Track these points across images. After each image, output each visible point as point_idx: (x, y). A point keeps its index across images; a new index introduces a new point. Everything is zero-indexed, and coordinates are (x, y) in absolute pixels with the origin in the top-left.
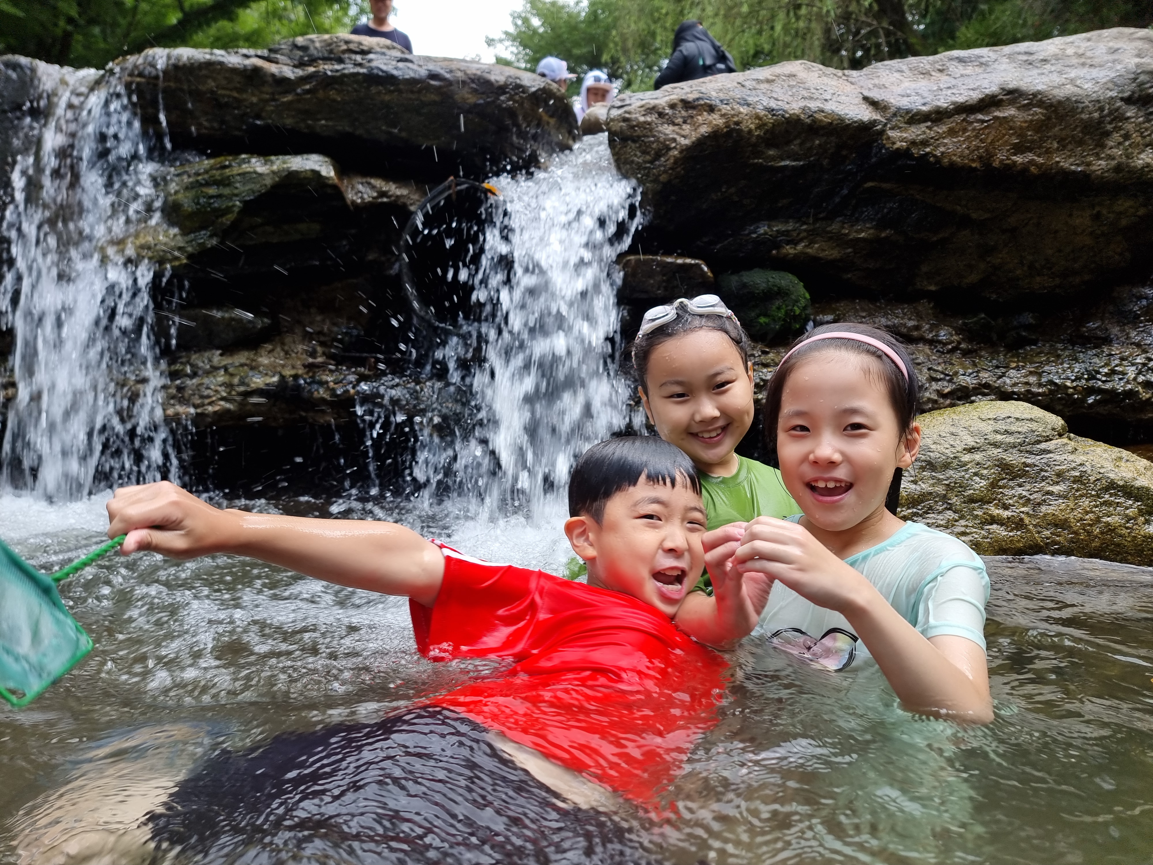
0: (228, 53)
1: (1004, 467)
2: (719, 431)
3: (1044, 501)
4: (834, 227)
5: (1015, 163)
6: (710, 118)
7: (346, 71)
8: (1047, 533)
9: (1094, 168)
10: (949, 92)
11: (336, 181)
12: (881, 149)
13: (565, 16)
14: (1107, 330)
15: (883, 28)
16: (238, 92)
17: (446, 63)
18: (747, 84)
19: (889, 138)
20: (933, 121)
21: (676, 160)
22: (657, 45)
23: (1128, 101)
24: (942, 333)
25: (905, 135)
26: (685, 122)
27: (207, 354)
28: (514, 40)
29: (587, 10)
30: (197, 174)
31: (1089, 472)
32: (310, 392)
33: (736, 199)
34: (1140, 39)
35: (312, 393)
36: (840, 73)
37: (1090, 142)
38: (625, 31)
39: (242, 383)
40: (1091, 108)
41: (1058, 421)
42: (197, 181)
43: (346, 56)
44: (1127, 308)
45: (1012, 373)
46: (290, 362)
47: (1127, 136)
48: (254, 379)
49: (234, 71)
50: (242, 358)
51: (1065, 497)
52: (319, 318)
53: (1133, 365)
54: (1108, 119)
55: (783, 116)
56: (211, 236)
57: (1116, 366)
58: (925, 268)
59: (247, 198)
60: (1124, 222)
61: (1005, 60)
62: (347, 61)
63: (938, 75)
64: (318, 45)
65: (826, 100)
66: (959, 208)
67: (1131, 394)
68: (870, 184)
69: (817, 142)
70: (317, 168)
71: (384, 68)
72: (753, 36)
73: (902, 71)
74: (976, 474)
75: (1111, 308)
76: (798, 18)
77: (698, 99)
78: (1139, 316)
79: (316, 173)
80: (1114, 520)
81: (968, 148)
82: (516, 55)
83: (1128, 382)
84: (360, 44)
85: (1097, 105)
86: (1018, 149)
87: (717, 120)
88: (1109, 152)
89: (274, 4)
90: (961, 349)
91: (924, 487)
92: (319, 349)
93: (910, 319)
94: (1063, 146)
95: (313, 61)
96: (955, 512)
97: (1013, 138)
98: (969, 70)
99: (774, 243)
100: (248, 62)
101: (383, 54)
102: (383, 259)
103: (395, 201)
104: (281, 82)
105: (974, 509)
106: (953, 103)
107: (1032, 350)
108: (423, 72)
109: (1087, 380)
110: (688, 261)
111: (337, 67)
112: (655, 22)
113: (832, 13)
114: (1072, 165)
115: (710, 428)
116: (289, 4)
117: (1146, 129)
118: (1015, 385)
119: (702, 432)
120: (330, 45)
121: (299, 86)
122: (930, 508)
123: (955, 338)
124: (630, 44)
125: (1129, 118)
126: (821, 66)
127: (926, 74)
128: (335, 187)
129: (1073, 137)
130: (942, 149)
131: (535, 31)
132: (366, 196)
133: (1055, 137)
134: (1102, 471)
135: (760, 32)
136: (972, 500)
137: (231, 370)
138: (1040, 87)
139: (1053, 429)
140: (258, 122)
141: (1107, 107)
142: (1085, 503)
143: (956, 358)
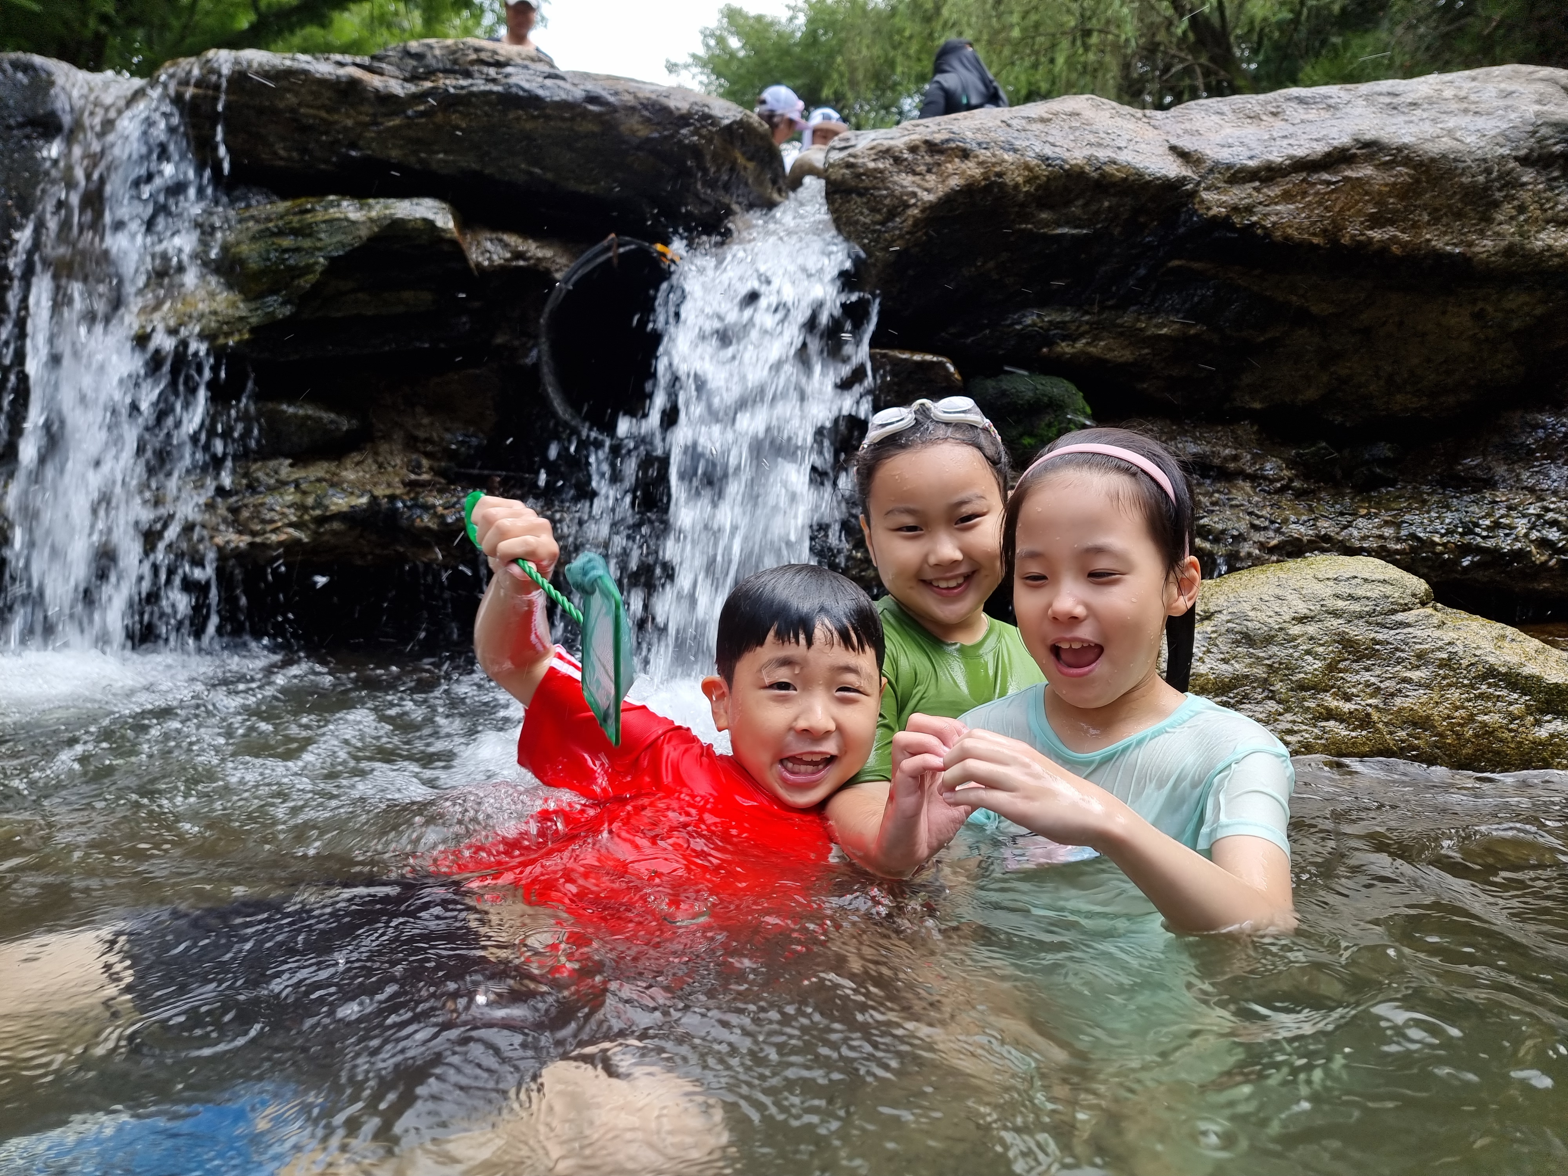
0: (317, 59)
1: (1347, 643)
2: (960, 581)
3: (1400, 691)
4: (1127, 319)
5: (1370, 239)
6: (963, 166)
7: (475, 89)
8: (1402, 734)
9: (1477, 249)
10: (1285, 142)
11: (456, 234)
12: (1191, 216)
13: (774, 36)
14: (1490, 469)
15: (1201, 65)
16: (328, 112)
17: (610, 82)
18: (1014, 122)
19: (1202, 201)
20: (1262, 181)
21: (917, 222)
22: (896, 78)
23: (1525, 161)
24: (1268, 466)
25: (1224, 198)
26: (929, 171)
27: (272, 464)
28: (704, 65)
29: (804, 29)
30: (268, 219)
31: (1461, 653)
32: (410, 519)
33: (995, 277)
34: (1542, 80)
35: (413, 521)
36: (1139, 113)
37: (1472, 214)
38: (854, 57)
39: (318, 504)
40: (1475, 169)
41: (1420, 585)
42: (268, 229)
43: (476, 68)
44: (1517, 441)
45: (1361, 522)
46: (384, 478)
47: (1522, 209)
48: (335, 500)
49: (323, 83)
50: (319, 470)
51: (1428, 687)
52: (426, 421)
53: (1524, 516)
54: (1497, 184)
55: (1061, 167)
56: (284, 304)
57: (1502, 517)
58: (1247, 379)
59: (335, 254)
60: (1516, 324)
61: (1361, 102)
62: (477, 75)
63: (1271, 119)
64: (437, 52)
65: (1119, 148)
66: (1295, 298)
67: (1520, 555)
68: (1176, 263)
69: (1106, 204)
70: (430, 216)
71: (526, 86)
72: (1026, 70)
73: (1222, 114)
74: (1308, 652)
75: (1496, 439)
76: (1087, 48)
77: (948, 141)
78: (1534, 451)
79: (429, 224)
80: (1493, 719)
81: (1308, 217)
82: (707, 86)
83: (1517, 539)
84: (495, 52)
85: (1483, 166)
86: (1376, 221)
87: (972, 169)
88: (1497, 229)
89: (381, 6)
90: (1293, 489)
91: (1239, 668)
92: (425, 462)
93: (1225, 446)
94: (1435, 220)
95: (430, 74)
96: (1279, 703)
97: (1370, 206)
98: (1312, 115)
99: (1045, 337)
100: (342, 72)
101: (526, 67)
102: (516, 343)
103: (535, 265)
104: (386, 99)
105: (1304, 699)
106: (1290, 157)
107: (1388, 493)
108: (578, 94)
109: (1462, 535)
110: (929, 357)
111: (463, 82)
112: (894, 48)
113: (1133, 43)
114: (1447, 244)
115: (949, 575)
116: (401, 7)
117: (1548, 200)
118: (1364, 538)
119: (938, 579)
120: (454, 52)
121: (410, 107)
122: (1246, 696)
123: (1286, 473)
124: (860, 75)
125: (1524, 184)
126: (1114, 104)
127: (1254, 118)
128: (454, 243)
129: (1450, 206)
130: (1274, 218)
131: (732, 55)
132: (495, 257)
133: (1425, 207)
134: (1478, 653)
135: (1035, 66)
136: (1302, 687)
137: (304, 486)
138: (1407, 140)
139: (1414, 595)
140: (353, 153)
141: (1496, 168)
142: (1455, 695)
143: (1286, 500)
